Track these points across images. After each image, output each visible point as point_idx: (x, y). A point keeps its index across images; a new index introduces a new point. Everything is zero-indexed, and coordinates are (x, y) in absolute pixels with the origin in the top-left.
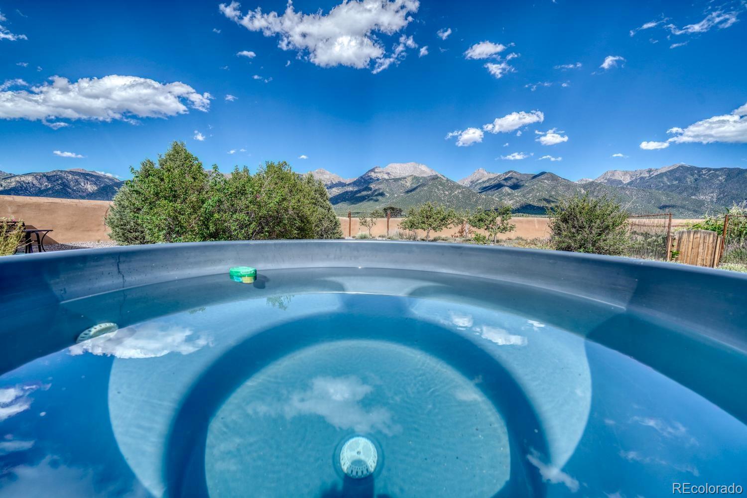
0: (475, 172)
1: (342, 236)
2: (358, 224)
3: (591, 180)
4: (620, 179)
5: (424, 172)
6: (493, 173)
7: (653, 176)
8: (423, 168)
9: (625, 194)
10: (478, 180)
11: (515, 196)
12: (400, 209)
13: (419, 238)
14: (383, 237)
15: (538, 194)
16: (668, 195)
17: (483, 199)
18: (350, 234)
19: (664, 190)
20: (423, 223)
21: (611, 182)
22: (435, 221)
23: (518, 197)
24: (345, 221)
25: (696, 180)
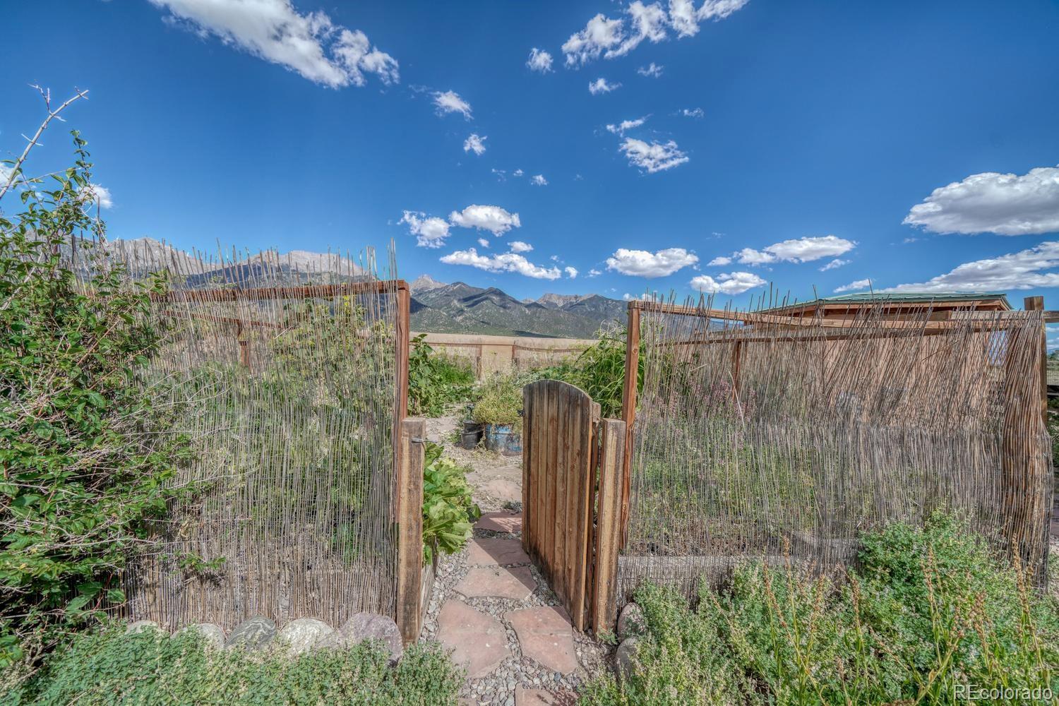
4: (556, 302)
6: (440, 282)
7: (578, 302)
10: (424, 288)
21: (549, 304)
25: (606, 308)
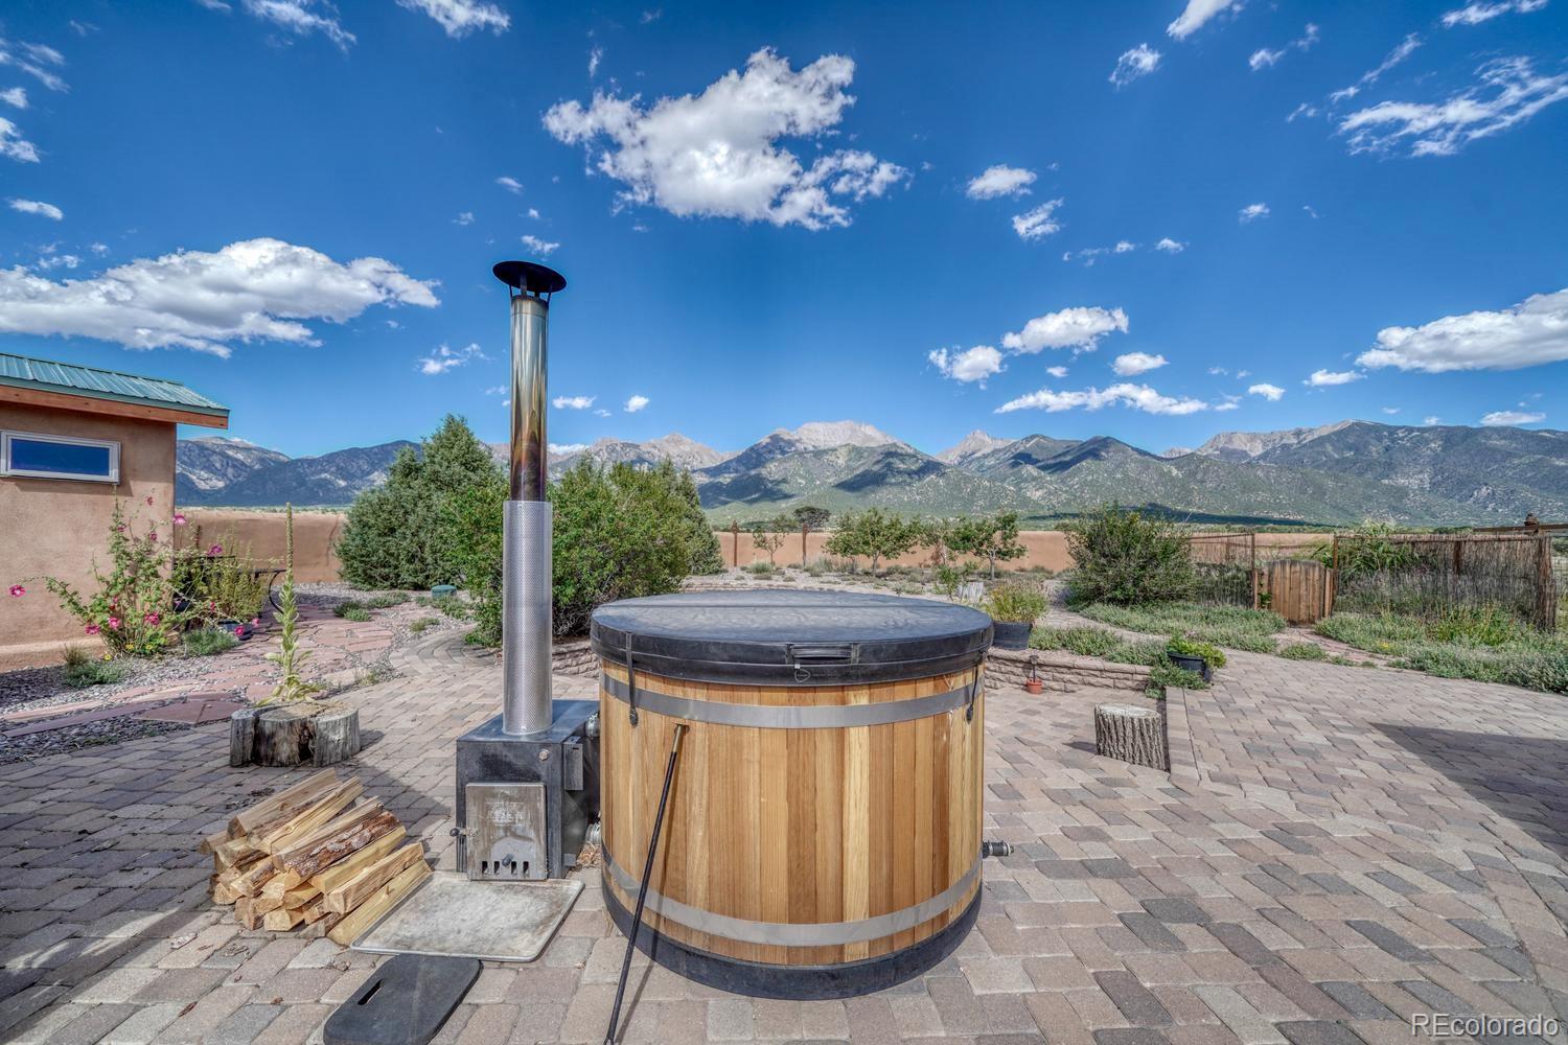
0: (968, 439)
1: (724, 567)
2: (751, 544)
3: (1188, 451)
4: (1245, 448)
5: (869, 438)
6: (1002, 439)
7: (1304, 442)
8: (869, 430)
9: (1255, 476)
10: (973, 454)
11: (1047, 482)
12: (827, 511)
13: (859, 570)
14: (795, 567)
15: (1090, 478)
16: (1337, 479)
17: (985, 488)
18: (735, 562)
19: (1329, 469)
20: (866, 543)
21: (1227, 454)
22: (887, 540)
23: (1051, 483)
24: (727, 539)
25: (1387, 449)
